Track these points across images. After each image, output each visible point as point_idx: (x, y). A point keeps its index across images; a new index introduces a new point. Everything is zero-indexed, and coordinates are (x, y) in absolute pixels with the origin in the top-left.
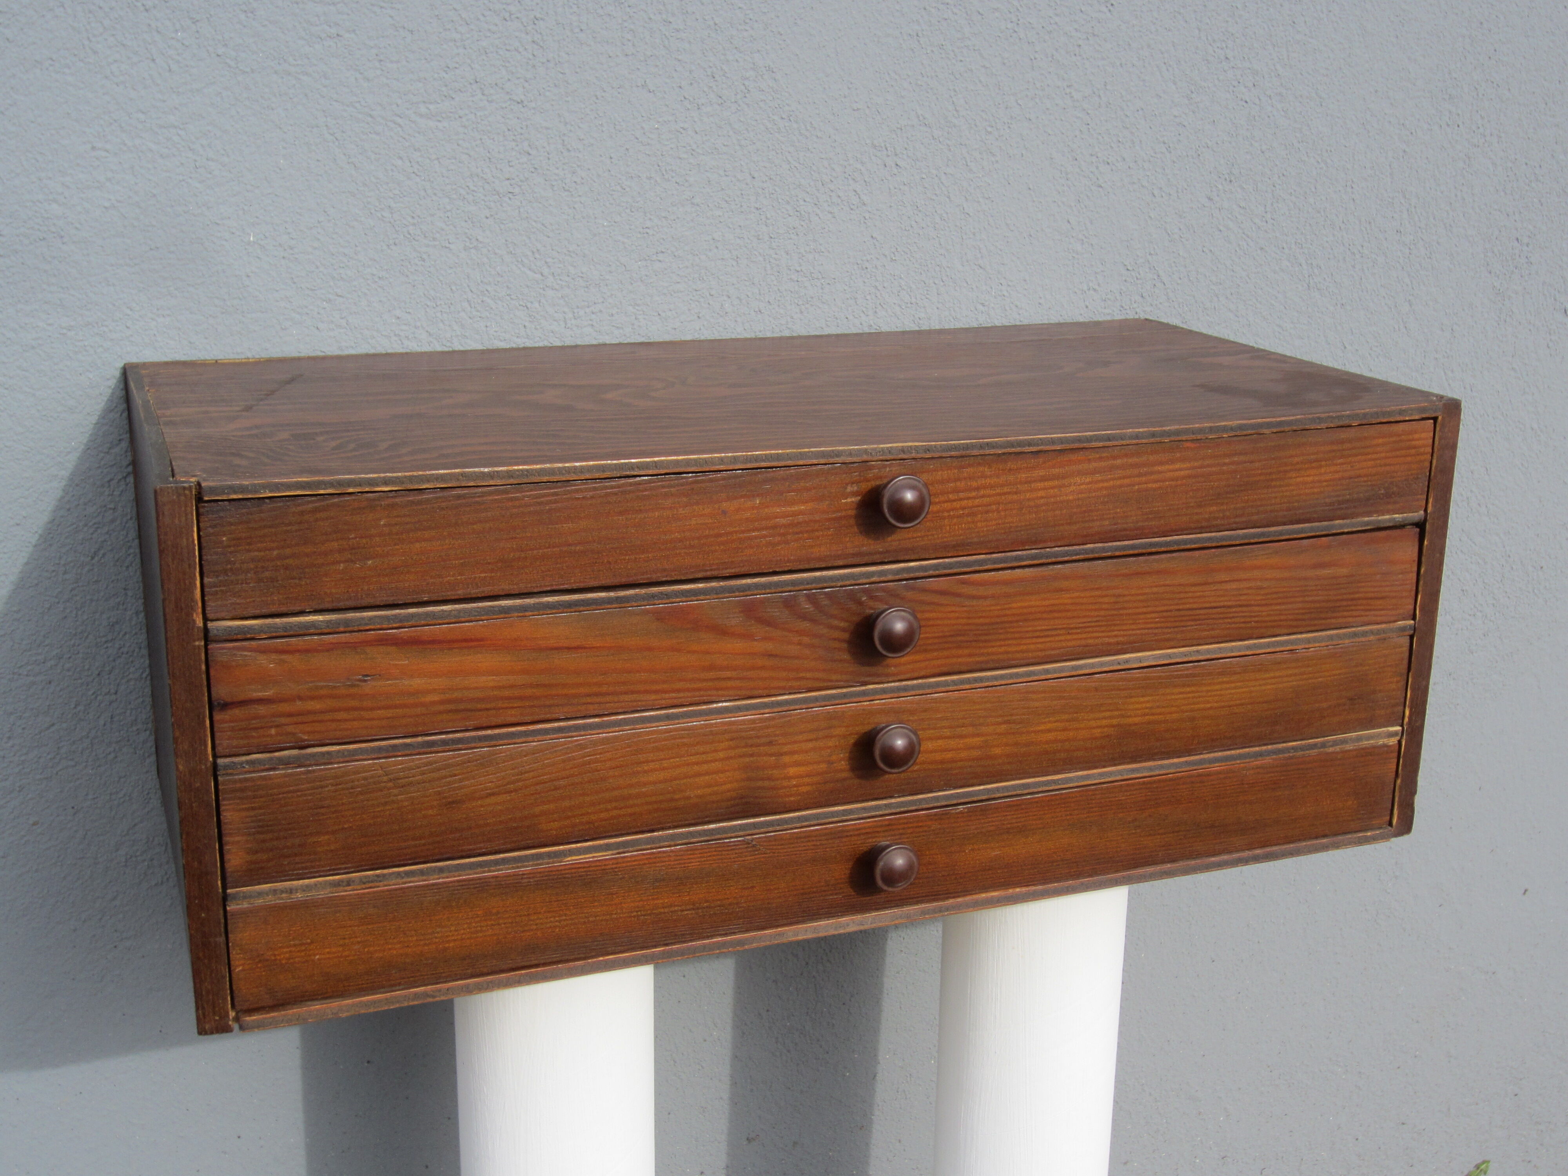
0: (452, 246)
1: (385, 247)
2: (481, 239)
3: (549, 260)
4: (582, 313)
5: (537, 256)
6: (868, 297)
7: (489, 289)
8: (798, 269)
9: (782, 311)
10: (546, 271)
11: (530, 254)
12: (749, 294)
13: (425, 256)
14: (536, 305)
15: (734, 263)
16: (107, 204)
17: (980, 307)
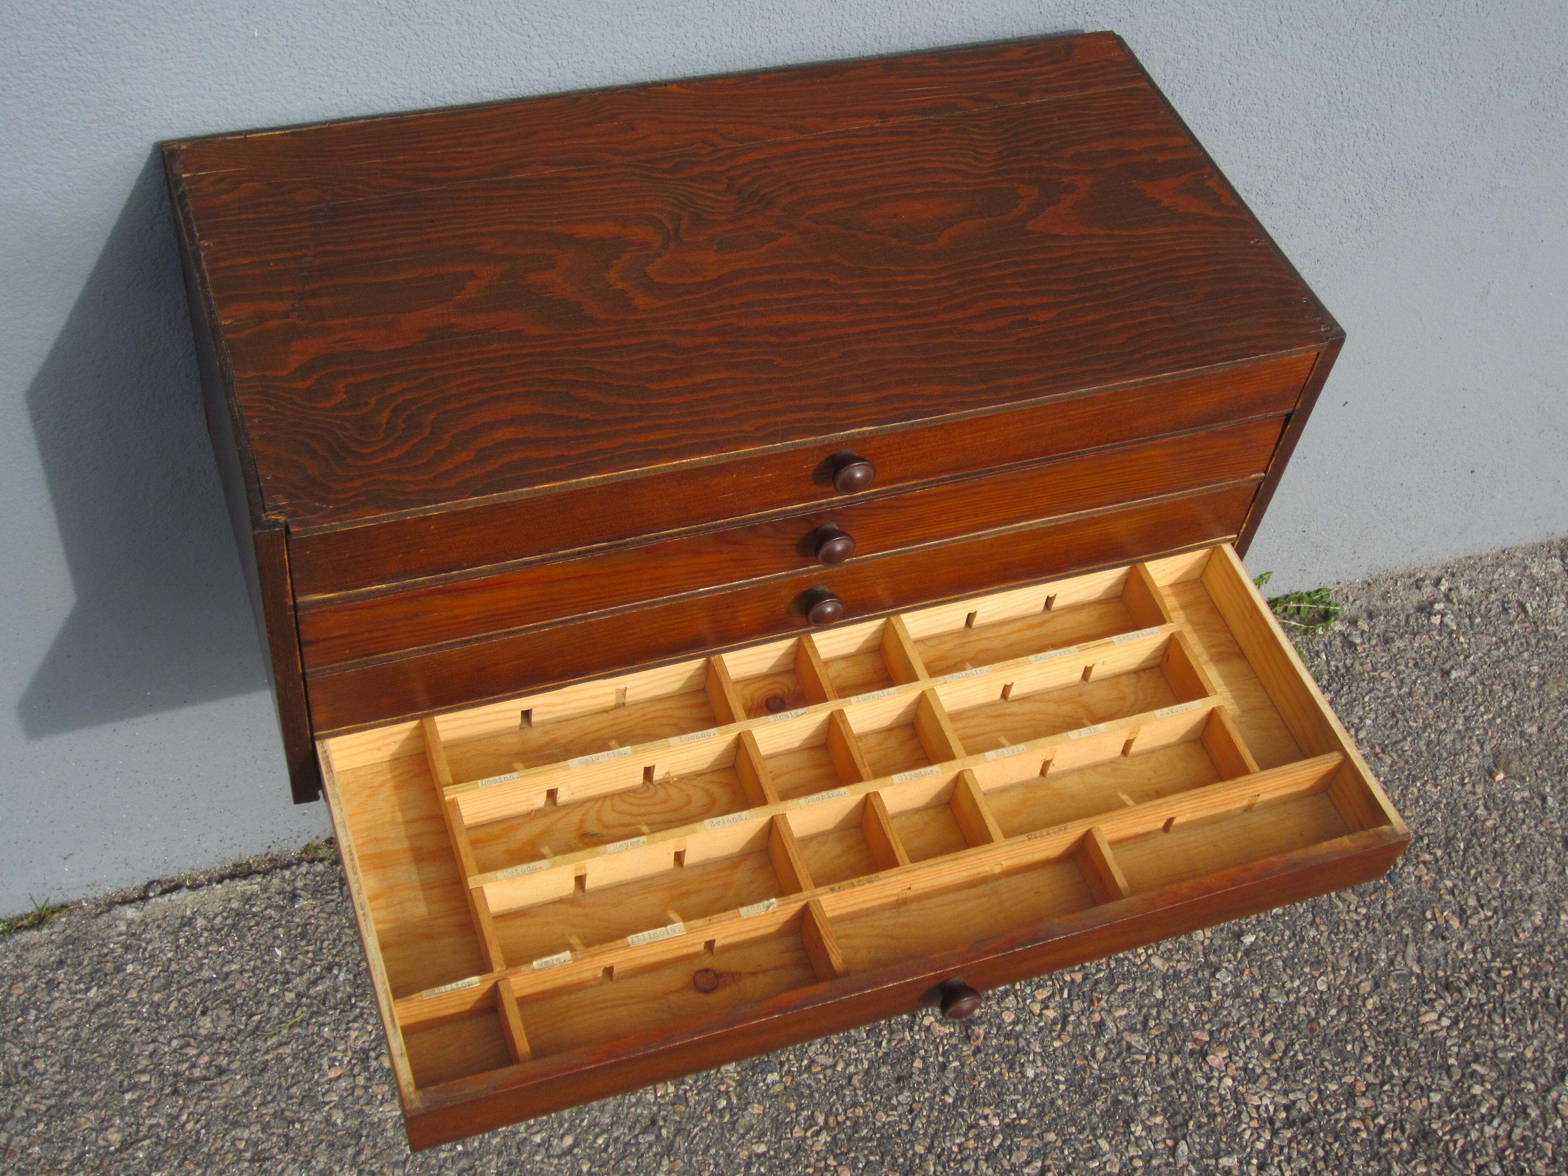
0: (444, 22)
1: (381, 29)
2: (471, 13)
3: (536, 24)
4: (565, 63)
5: (525, 22)
6: (834, 24)
7: (479, 52)
8: (771, 8)
9: (752, 43)
10: (533, 33)
11: (518, 21)
12: (723, 33)
13: (419, 33)
14: (523, 61)
15: (711, 10)
16: (118, 20)
17: (939, 23)
